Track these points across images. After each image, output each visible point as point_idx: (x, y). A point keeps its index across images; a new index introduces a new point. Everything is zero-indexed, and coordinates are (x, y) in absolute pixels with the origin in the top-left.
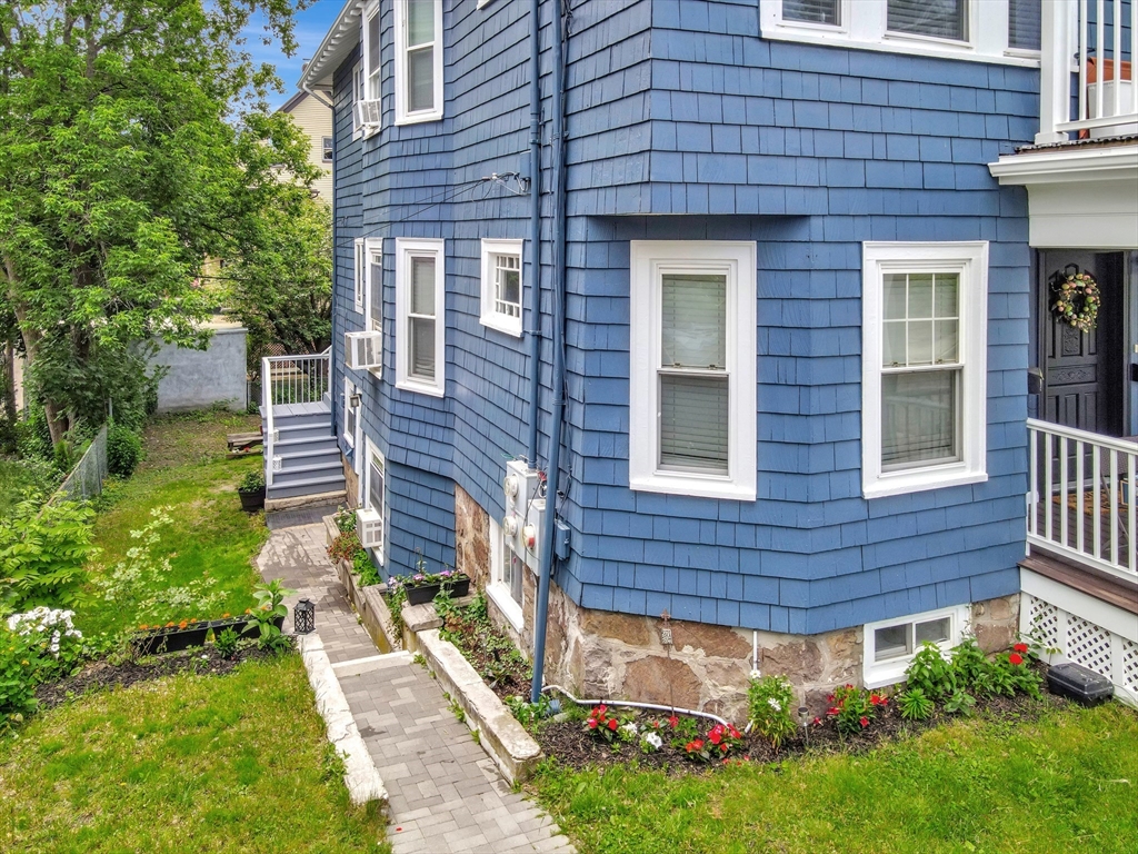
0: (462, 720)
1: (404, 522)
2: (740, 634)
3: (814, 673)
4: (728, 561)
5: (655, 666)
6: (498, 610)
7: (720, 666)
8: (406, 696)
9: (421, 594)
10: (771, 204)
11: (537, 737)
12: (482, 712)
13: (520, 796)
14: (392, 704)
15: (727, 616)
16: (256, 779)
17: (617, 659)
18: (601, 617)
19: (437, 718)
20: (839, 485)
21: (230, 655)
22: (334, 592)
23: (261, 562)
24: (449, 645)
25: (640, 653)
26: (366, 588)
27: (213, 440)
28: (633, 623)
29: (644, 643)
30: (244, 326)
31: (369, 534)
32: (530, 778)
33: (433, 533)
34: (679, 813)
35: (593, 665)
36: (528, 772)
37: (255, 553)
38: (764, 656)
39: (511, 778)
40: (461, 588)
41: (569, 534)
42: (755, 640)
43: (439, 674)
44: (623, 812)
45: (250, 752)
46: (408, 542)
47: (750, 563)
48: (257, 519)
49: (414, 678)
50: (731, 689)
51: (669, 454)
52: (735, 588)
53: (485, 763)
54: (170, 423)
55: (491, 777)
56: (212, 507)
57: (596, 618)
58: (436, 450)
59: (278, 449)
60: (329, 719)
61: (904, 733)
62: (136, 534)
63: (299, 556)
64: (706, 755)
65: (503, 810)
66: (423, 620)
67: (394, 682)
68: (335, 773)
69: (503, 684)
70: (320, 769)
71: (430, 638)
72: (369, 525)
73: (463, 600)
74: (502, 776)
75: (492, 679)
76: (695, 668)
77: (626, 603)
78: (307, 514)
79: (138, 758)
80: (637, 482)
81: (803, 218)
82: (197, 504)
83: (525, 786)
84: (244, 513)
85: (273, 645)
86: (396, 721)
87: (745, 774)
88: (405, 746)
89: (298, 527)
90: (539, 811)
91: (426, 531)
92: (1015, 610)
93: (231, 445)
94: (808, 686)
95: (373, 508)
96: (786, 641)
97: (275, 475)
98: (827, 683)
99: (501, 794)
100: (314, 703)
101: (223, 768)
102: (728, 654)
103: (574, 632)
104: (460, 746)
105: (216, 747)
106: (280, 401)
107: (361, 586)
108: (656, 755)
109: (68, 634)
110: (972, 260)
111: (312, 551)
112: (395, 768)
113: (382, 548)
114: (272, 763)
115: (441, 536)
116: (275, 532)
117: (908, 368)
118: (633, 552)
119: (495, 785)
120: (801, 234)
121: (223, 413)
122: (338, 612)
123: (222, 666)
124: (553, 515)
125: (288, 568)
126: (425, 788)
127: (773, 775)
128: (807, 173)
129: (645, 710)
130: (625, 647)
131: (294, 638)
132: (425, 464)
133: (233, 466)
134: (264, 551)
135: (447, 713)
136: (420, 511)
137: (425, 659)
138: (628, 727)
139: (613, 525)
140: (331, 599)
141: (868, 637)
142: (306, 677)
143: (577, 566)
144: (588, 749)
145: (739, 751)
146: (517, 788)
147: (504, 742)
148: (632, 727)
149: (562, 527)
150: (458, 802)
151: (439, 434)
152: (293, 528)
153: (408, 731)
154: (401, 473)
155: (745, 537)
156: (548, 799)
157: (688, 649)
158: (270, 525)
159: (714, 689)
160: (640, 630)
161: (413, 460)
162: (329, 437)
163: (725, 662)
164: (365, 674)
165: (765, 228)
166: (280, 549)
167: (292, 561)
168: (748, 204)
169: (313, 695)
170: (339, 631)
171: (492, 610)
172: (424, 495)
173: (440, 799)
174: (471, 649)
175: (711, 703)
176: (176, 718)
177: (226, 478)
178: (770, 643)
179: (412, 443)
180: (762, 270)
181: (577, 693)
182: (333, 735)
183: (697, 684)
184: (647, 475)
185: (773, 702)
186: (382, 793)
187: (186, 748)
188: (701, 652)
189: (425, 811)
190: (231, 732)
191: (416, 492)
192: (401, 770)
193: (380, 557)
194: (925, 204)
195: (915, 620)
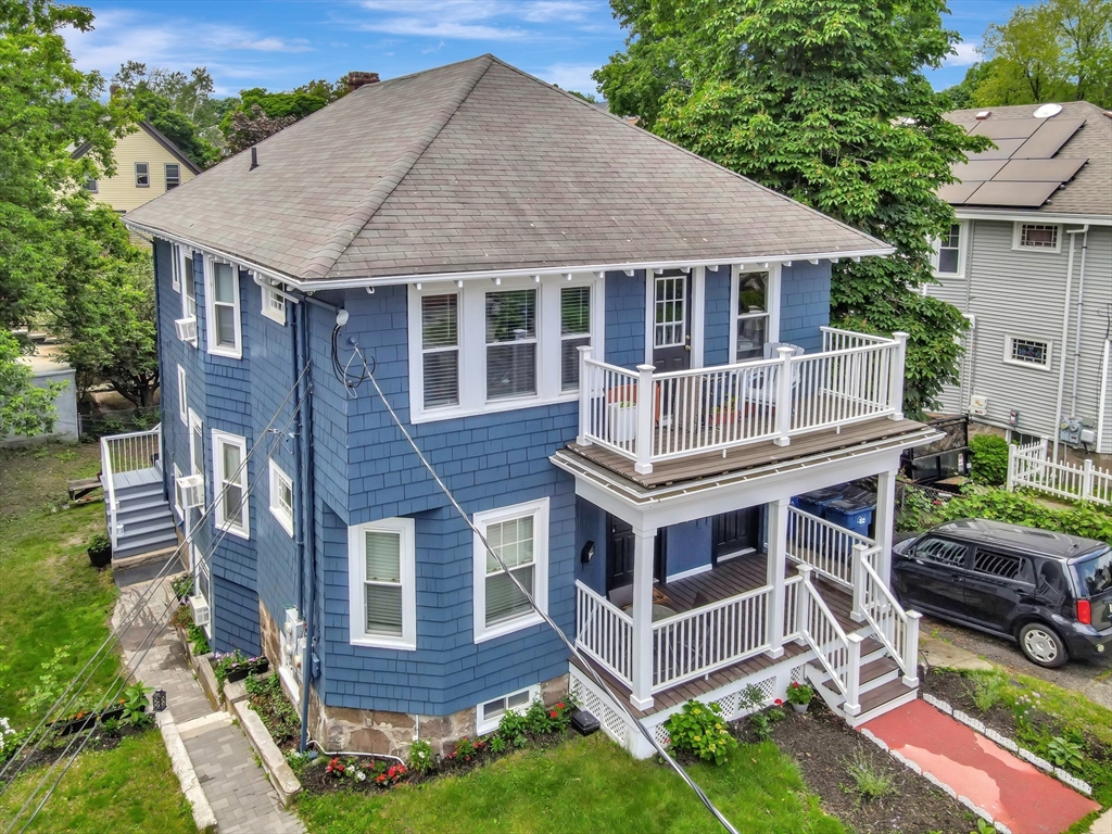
0: (260, 766)
1: (225, 615)
2: (410, 716)
3: (448, 732)
4: (403, 680)
5: (366, 733)
6: (285, 685)
7: (399, 732)
8: (227, 750)
9: (236, 675)
11: (301, 779)
12: (270, 764)
13: (289, 813)
14: (219, 757)
15: (402, 708)
16: (143, 820)
17: (346, 730)
18: (337, 709)
19: (246, 765)
20: (461, 639)
21: (114, 736)
22: (175, 650)
23: (116, 622)
24: (254, 713)
25: (358, 727)
26: (199, 657)
27: (53, 479)
28: (354, 713)
29: (360, 722)
30: (72, 366)
31: (200, 617)
32: (295, 802)
33: (245, 624)
34: (367, 816)
35: (333, 735)
36: (294, 799)
37: (109, 613)
38: (422, 726)
39: (285, 803)
40: (263, 668)
41: (319, 664)
42: (417, 718)
43: (246, 733)
44: (340, 818)
45: (137, 803)
46: (228, 628)
47: (414, 681)
48: (105, 576)
49: (232, 736)
50: (405, 743)
51: (372, 622)
52: (406, 693)
53: (272, 793)
54: (7, 459)
55: (274, 802)
56: (66, 564)
57: (333, 711)
58: (245, 571)
59: (120, 516)
60: (181, 777)
61: (488, 761)
62: (45, 666)
63: (145, 614)
64: (386, 783)
65: (279, 822)
66: (237, 695)
67: (220, 740)
68: (187, 811)
69: (284, 741)
70: (177, 809)
71: (242, 707)
72: (200, 610)
73: (265, 675)
74: (280, 801)
75: (279, 738)
76: (387, 734)
77: (350, 702)
78: (147, 570)
79: (71, 813)
80: (354, 641)
81: (440, 508)
82: (51, 561)
83: (292, 807)
84: (94, 569)
85: (140, 723)
86: (221, 769)
87: (404, 792)
88: (227, 786)
89: (141, 584)
90: (298, 821)
91: (240, 622)
92: (566, 681)
93: (71, 493)
94: (444, 740)
95: (202, 595)
96: (433, 719)
97: (118, 540)
98: (455, 736)
99: (279, 812)
100: (171, 766)
101: (122, 814)
102: (404, 726)
103: (323, 715)
104: (259, 784)
105: (116, 802)
106: (117, 471)
107: (195, 652)
108: (363, 784)
109: (7, 732)
110: (540, 510)
111: (154, 608)
112: (220, 802)
113: (209, 625)
114: (151, 809)
115: (251, 626)
116: (123, 589)
117: (502, 571)
118: (353, 676)
119: (276, 807)
120: (438, 516)
121: (57, 446)
122: (179, 669)
123: (110, 743)
124: (310, 651)
125: (138, 628)
126: (238, 813)
127: (417, 791)
129: (361, 756)
130: (350, 724)
131: (154, 715)
132: (237, 580)
133: (77, 516)
134: (116, 611)
135: (252, 761)
136: (236, 609)
137: (238, 722)
138: (349, 769)
139: (341, 662)
140: (173, 658)
141: (480, 708)
142: (164, 746)
143: (323, 681)
144: (327, 782)
145: (404, 778)
146: (287, 808)
147: (282, 783)
148: (351, 768)
149: (316, 660)
150: (256, 819)
151: (247, 562)
152: (137, 585)
153: (228, 776)
154: (222, 583)
155: (411, 668)
156: (303, 813)
157: (383, 724)
158: (118, 583)
159: (396, 744)
160: (358, 715)
161: (229, 576)
162: (162, 502)
163: (403, 730)
164: (202, 736)
166: (129, 607)
167: (140, 621)
169: (170, 759)
170: (181, 686)
171: (282, 685)
172: (238, 599)
173: (245, 818)
174: (266, 713)
175: (396, 751)
176: (88, 786)
177: (72, 530)
178: (425, 720)
179: (228, 565)
180: (418, 533)
181: (325, 749)
182: (184, 788)
183: (388, 742)
184: (360, 636)
185: (421, 754)
186: (213, 821)
187: (97, 804)
188: (390, 725)
189: (237, 827)
190: (124, 790)
191: (231, 596)
192: (224, 802)
193: (208, 631)
194: (513, 484)
195: (507, 696)
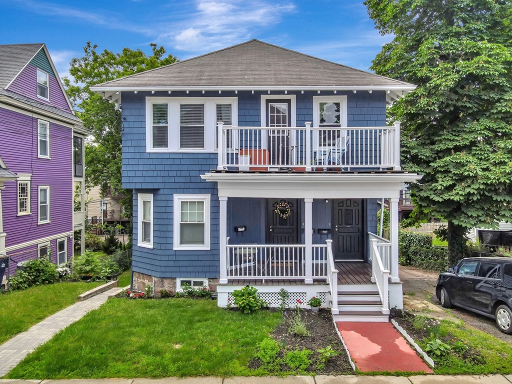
3: (163, 286)
4: (150, 261)
5: (142, 283)
10: (156, 186)
15: (150, 273)
17: (137, 282)
18: (135, 273)
20: (168, 247)
25: (140, 281)
35: (134, 283)
38: (155, 282)
52: (151, 267)
80: (139, 244)
81: (159, 189)
110: (206, 198)
117: (188, 222)
118: (139, 259)
120: (159, 192)
128: (159, 180)
130: (138, 280)
141: (178, 281)
155: (152, 256)
160: (140, 276)
165: (154, 191)
168: (150, 186)
178: (156, 279)
180: (154, 200)
194: (192, 185)
195: (193, 280)
